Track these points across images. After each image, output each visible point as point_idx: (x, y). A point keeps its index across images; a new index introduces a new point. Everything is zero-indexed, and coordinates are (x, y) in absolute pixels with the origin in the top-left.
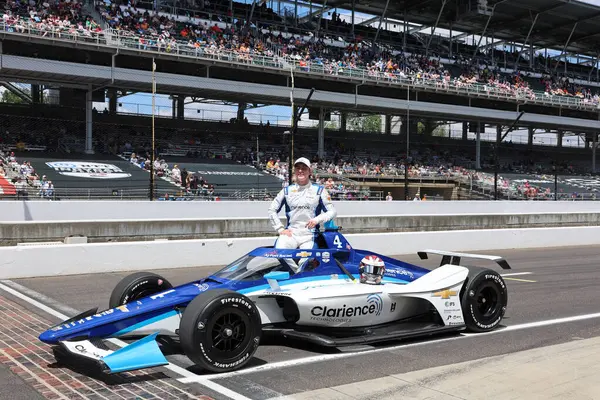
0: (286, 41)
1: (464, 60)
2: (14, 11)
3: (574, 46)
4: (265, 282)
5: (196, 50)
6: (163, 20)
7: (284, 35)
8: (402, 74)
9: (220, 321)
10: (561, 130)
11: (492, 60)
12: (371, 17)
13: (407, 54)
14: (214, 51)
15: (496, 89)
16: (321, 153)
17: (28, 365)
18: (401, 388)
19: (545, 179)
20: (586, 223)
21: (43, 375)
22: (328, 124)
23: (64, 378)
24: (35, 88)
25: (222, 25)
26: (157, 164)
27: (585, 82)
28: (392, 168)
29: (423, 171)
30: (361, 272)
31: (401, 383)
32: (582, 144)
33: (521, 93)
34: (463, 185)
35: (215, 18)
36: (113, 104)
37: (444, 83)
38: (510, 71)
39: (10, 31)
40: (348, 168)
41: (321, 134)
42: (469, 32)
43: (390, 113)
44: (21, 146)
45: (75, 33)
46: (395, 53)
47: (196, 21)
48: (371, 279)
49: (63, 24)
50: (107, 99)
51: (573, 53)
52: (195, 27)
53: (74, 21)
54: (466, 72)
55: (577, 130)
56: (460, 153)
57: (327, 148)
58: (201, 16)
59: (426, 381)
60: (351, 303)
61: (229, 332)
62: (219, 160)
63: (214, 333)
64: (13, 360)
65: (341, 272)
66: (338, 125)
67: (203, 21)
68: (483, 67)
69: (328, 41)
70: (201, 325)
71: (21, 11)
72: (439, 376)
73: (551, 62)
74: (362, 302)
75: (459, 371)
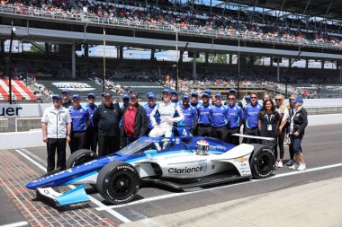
0: (176, 17)
1: (270, 24)
2: (34, 5)
3: (331, 15)
4: (145, 155)
5: (128, 23)
6: (111, 7)
7: (174, 13)
8: (237, 32)
9: (117, 178)
10: (323, 60)
11: (286, 24)
12: (221, 2)
13: (240, 22)
14: (137, 23)
15: (287, 39)
16: (195, 75)
17: (22, 199)
18: (211, 213)
19: (314, 87)
20: (331, 112)
21: (28, 206)
22: (198, 60)
23: (39, 207)
24: (46, 44)
25: (141, 9)
26: (109, 83)
27: (336, 35)
28: (232, 83)
29: (249, 83)
30: (196, 149)
31: (211, 210)
32: (335, 67)
33: (301, 41)
34: (270, 91)
35: (138, 6)
36: (86, 52)
37: (260, 37)
38: (295, 29)
39: (32, 16)
40: (208, 83)
41: (195, 65)
42: (274, 9)
43: (231, 53)
44: (40, 74)
45: (65, 15)
46: (234, 21)
47: (128, 7)
48: (201, 152)
49: (59, 11)
50: (83, 49)
51: (330, 19)
52: (127, 10)
53: (65, 9)
54: (272, 30)
55: (332, 60)
56: (269, 73)
57: (198, 73)
58: (131, 4)
59: (225, 209)
60: (190, 166)
61: (122, 183)
62: (141, 80)
63: (114, 185)
64: (15, 196)
65: (186, 148)
66: (204, 60)
67: (132, 7)
68: (281, 28)
69: (197, 16)
70: (107, 181)
71: (38, 5)
72: (232, 206)
73: (318, 24)
74: (196, 165)
75: (243, 203)
